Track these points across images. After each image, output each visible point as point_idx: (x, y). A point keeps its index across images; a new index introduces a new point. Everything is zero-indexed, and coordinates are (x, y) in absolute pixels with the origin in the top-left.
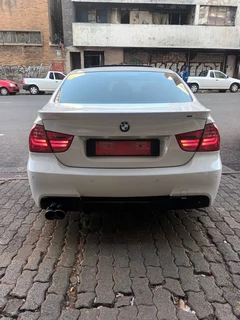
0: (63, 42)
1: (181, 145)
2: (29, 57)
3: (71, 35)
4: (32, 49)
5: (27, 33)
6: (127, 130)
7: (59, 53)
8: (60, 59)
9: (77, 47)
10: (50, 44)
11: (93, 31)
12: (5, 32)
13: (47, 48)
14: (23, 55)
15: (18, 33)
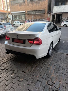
0: (50, 12)
1: (29, 42)
2: (41, 17)
3: (53, 10)
4: (42, 15)
5: (42, 10)
6: (18, 37)
7: (49, 15)
8: (49, 17)
9: (54, 13)
10: (47, 13)
11: (59, 8)
12: (36, 10)
13: (46, 14)
14: (40, 16)
15: (39, 10)
